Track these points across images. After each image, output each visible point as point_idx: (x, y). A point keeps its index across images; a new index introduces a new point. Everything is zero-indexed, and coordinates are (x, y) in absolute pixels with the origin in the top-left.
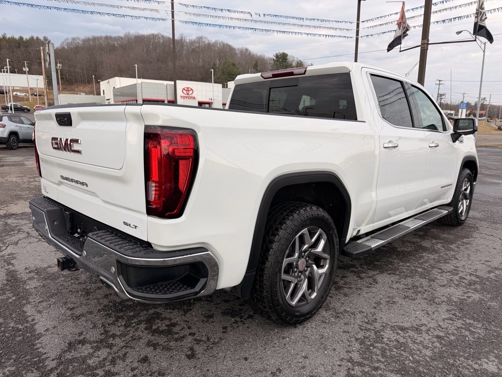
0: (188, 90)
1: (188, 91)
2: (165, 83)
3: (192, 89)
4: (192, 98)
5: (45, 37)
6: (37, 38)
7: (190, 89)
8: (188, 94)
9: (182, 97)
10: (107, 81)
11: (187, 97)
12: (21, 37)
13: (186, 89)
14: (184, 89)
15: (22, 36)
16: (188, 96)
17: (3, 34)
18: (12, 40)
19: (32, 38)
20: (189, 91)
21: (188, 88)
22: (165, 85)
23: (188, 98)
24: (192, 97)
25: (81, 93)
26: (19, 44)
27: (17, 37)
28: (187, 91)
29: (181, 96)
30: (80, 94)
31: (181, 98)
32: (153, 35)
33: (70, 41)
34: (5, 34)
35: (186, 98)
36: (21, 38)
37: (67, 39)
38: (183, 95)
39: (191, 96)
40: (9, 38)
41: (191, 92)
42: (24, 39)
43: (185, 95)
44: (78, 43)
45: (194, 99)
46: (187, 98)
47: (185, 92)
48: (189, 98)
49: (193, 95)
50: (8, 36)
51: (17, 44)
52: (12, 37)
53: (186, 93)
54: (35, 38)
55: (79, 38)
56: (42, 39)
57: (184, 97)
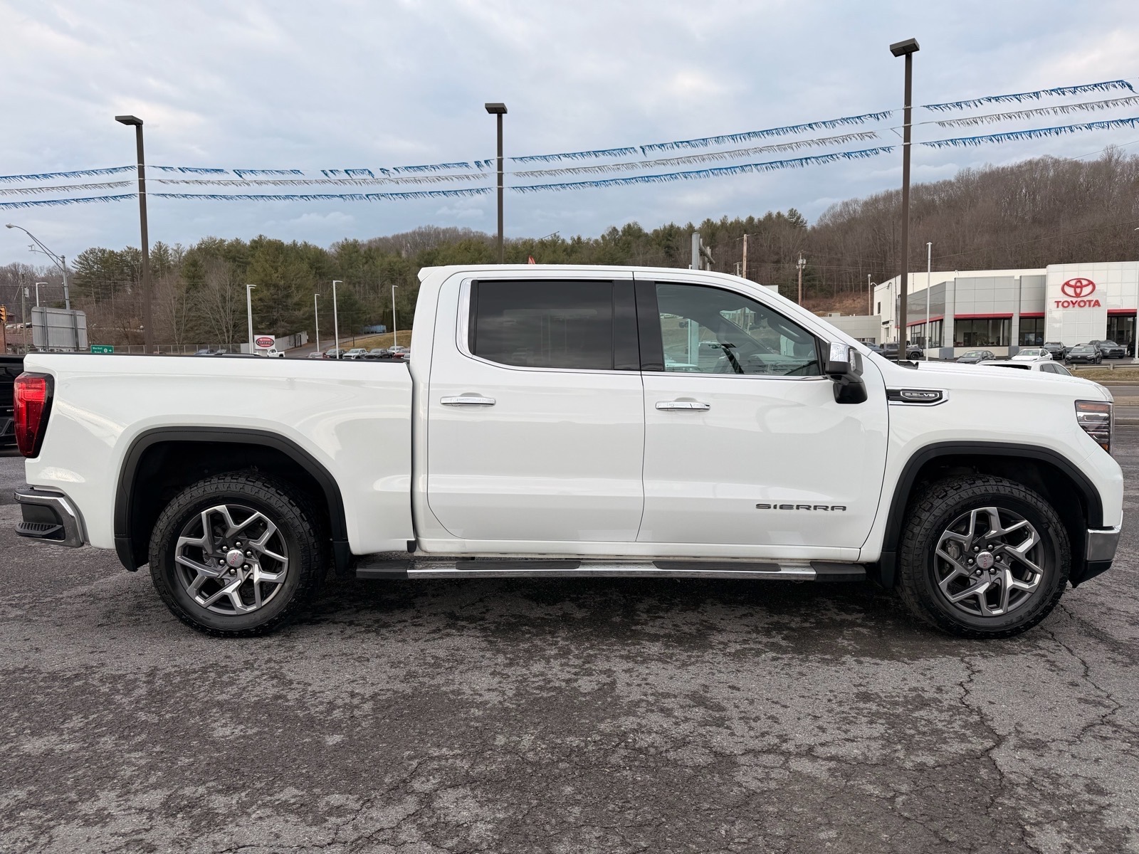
0: (1079, 284)
1: (1078, 287)
2: (1016, 273)
3: (1091, 283)
4: (1090, 306)
5: (791, 210)
6: (779, 213)
7: (1084, 283)
8: (1078, 295)
9: (1060, 304)
10: (886, 284)
11: (1074, 304)
13: (1073, 283)
14: (1067, 284)
15: (753, 216)
16: (1079, 299)
17: (722, 218)
19: (770, 215)
20: (1082, 287)
21: (1079, 280)
22: (1016, 280)
23: (1077, 304)
24: (1090, 301)
25: (833, 314)
27: (744, 219)
28: (1075, 287)
29: (1058, 302)
30: (830, 316)
31: (1058, 307)
32: (1030, 162)
33: (838, 209)
34: (726, 217)
35: (1071, 305)
36: (751, 219)
37: (833, 207)
38: (1064, 298)
39: (1085, 299)
40: (732, 223)
41: (1087, 290)
42: (756, 220)
43: (1069, 299)
44: (855, 212)
45: (1097, 307)
46: (1074, 307)
47: (1070, 291)
48: (1082, 304)
49: (1092, 298)
50: (731, 219)
52: (736, 220)
53: (1074, 295)
54: (774, 214)
55: (856, 201)
56: (786, 214)
57: (1066, 304)
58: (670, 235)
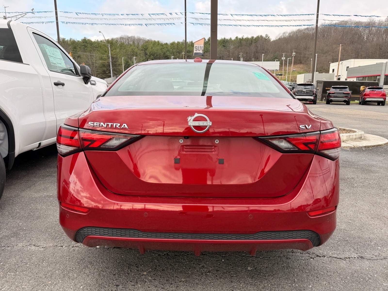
5: (266, 35)
12: (253, 37)
18: (247, 39)
19: (258, 37)
26: (251, 41)
27: (250, 37)
33: (281, 35)
34: (243, 36)
40: (245, 38)
42: (254, 38)
44: (286, 36)
51: (251, 42)
54: (260, 36)
56: (264, 36)
58: (224, 42)
